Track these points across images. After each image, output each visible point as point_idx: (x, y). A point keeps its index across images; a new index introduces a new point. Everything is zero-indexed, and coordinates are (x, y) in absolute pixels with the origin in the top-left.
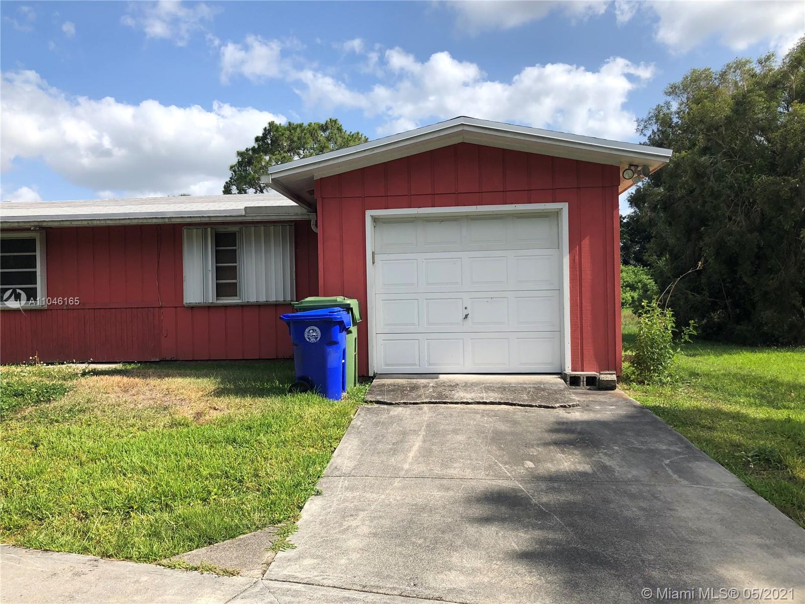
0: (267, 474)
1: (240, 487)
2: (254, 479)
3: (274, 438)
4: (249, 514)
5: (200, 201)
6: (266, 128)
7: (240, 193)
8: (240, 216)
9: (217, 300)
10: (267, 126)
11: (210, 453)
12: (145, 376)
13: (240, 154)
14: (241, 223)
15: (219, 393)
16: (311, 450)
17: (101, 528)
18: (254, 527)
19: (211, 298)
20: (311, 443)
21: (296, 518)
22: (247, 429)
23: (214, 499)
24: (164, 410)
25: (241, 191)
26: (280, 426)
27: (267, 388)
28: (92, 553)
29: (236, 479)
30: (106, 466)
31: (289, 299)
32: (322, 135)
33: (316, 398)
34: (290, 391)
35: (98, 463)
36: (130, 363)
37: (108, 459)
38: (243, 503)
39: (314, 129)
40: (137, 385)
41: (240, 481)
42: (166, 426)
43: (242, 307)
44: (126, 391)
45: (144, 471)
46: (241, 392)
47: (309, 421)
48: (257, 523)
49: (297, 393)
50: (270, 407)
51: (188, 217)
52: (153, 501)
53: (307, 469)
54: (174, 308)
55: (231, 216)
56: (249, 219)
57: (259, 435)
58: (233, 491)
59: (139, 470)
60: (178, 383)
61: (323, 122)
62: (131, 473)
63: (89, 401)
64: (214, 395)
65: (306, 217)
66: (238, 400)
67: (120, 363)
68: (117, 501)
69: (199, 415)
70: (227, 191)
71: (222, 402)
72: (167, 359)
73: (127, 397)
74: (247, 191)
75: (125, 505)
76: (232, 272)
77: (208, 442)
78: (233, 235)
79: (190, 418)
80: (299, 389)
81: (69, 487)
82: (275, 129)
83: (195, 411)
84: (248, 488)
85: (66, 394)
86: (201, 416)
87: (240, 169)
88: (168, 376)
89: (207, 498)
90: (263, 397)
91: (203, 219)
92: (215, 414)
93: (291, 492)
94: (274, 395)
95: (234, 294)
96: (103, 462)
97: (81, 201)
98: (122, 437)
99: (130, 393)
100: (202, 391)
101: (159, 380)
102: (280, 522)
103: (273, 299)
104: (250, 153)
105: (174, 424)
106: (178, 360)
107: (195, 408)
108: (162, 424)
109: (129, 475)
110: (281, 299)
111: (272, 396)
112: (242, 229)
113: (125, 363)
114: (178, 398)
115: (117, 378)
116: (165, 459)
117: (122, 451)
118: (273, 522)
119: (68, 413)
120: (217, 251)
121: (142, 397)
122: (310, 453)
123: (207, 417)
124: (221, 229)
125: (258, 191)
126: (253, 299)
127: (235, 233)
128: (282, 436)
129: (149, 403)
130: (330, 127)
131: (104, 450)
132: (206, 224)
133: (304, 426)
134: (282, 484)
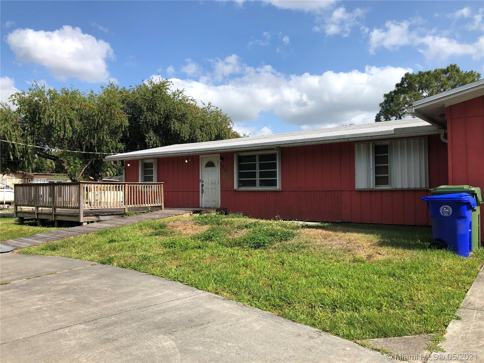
0: (419, 299)
1: (401, 305)
2: (410, 301)
3: (421, 276)
4: (410, 323)
5: (365, 127)
6: (403, 77)
7: (386, 120)
8: (391, 134)
9: (376, 187)
10: (404, 76)
11: (379, 280)
12: (335, 231)
13: (386, 96)
14: (391, 139)
15: (381, 244)
16: (450, 288)
17: (321, 314)
18: (414, 332)
19: (372, 186)
20: (449, 284)
21: (444, 332)
22: (402, 269)
23: (385, 310)
24: (349, 251)
25: (387, 119)
26: (424, 270)
27: (412, 243)
28: (317, 327)
29: (398, 299)
30: (319, 279)
31: (424, 186)
32: (444, 77)
33: (449, 254)
34: (430, 247)
35: (315, 278)
36: (325, 222)
37: (320, 276)
38: (404, 316)
39: (438, 74)
40: (331, 235)
41: (400, 301)
42: (350, 261)
43: (392, 191)
44: (326, 239)
45: (341, 286)
46: (395, 245)
47: (446, 269)
48: (416, 330)
49: (435, 250)
50: (416, 256)
51: (358, 137)
52: (347, 304)
53: (448, 301)
54: (349, 191)
55: (385, 135)
56: (397, 136)
57: (410, 273)
58: (397, 307)
59: (338, 285)
60: (355, 236)
61: (445, 67)
62: (333, 286)
63: (306, 242)
64: (379, 245)
65: (437, 132)
66: (394, 250)
67: (319, 222)
68: (327, 300)
69: (370, 257)
70: (378, 119)
71: (384, 250)
72: (345, 221)
73: (326, 242)
74: (391, 118)
75: (332, 304)
76: (386, 170)
77: (377, 274)
78: (386, 147)
79: (365, 258)
80: (436, 247)
81: (301, 288)
82: (409, 77)
83: (367, 254)
84: (407, 306)
85: (295, 237)
86: (371, 258)
87: (386, 105)
88: (349, 231)
89: (380, 308)
90: (410, 250)
91: (367, 138)
92: (380, 257)
93: (438, 314)
94: (418, 249)
95: (387, 183)
96: (318, 277)
97: (298, 132)
98: (327, 265)
99: (328, 240)
100: (370, 242)
101: (344, 233)
102: (432, 332)
103: (412, 186)
104: (393, 94)
105: (355, 261)
106: (352, 223)
107: (367, 252)
108: (348, 259)
109: (333, 287)
110: (418, 186)
111: (417, 249)
112: (392, 143)
113: (322, 222)
114: (355, 245)
115: (320, 231)
116: (352, 281)
117: (327, 273)
118: (427, 332)
119: (296, 248)
120: (376, 157)
121: (335, 243)
122: (449, 290)
123: (375, 259)
124: (379, 143)
125: (398, 118)
126: (399, 186)
127: (387, 145)
128: (427, 276)
129: (340, 247)
130: (450, 70)
131: (317, 271)
132: (370, 141)
133: (443, 272)
134: (431, 308)
